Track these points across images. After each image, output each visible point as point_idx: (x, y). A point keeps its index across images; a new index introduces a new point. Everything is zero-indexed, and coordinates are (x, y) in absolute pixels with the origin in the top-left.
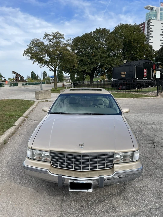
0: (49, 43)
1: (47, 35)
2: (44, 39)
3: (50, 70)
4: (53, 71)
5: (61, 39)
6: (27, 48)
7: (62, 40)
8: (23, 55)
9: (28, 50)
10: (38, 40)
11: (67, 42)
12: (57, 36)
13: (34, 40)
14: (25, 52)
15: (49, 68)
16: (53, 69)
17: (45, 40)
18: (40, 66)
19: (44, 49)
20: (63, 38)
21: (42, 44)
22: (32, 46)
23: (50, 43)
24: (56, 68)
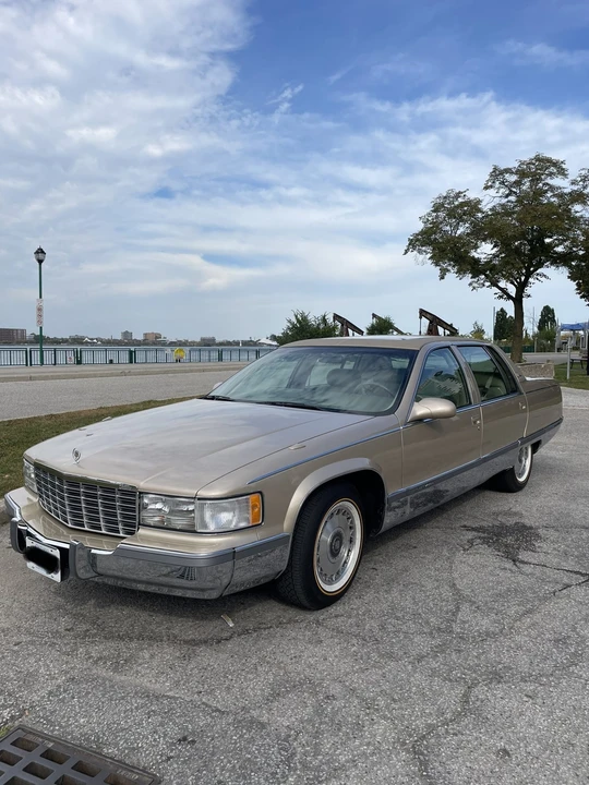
0: (504, 201)
1: (497, 174)
2: (486, 188)
3: (501, 297)
4: (509, 297)
5: (549, 181)
6: (420, 226)
7: (557, 181)
8: (406, 252)
9: (422, 233)
10: (458, 195)
11: (575, 188)
12: (542, 166)
13: (445, 197)
14: (411, 241)
15: (495, 290)
16: (512, 290)
17: (492, 192)
18: (470, 284)
19: (488, 228)
20: (562, 172)
21: (474, 206)
22: (437, 217)
23: (513, 198)
24: (521, 287)
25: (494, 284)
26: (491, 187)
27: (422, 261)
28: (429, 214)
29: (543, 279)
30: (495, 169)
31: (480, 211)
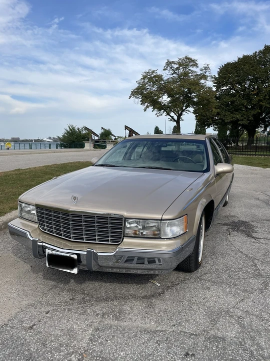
0: (172, 76)
1: (169, 63)
2: (164, 70)
3: (171, 120)
4: (175, 120)
5: (191, 68)
6: (136, 85)
7: (194, 69)
8: (130, 98)
9: (137, 89)
10: (153, 72)
11: (202, 72)
12: (188, 62)
13: (148, 73)
14: (132, 92)
15: (169, 117)
16: (176, 118)
17: (167, 72)
18: (156, 114)
19: (165, 88)
20: (196, 65)
21: (160, 78)
22: (144, 82)
23: (175, 75)
24: (179, 116)
25: (168, 114)
26: (166, 69)
27: (137, 102)
28: (141, 80)
29: (189, 113)
30: (168, 61)
31: (162, 80)
